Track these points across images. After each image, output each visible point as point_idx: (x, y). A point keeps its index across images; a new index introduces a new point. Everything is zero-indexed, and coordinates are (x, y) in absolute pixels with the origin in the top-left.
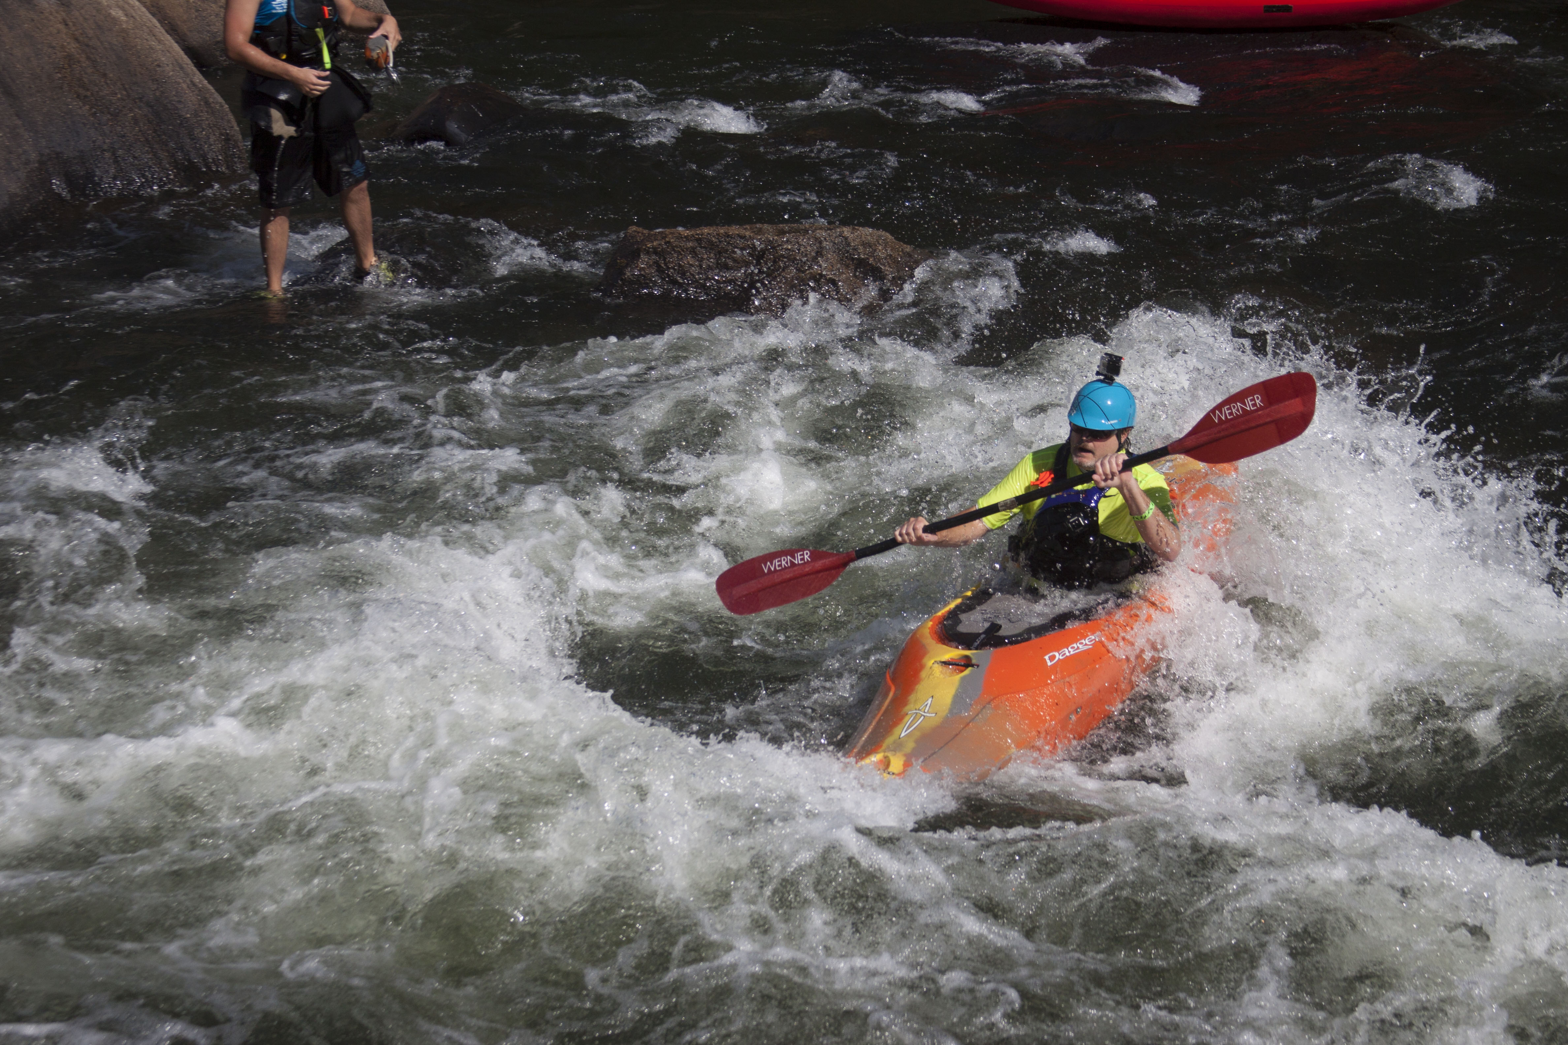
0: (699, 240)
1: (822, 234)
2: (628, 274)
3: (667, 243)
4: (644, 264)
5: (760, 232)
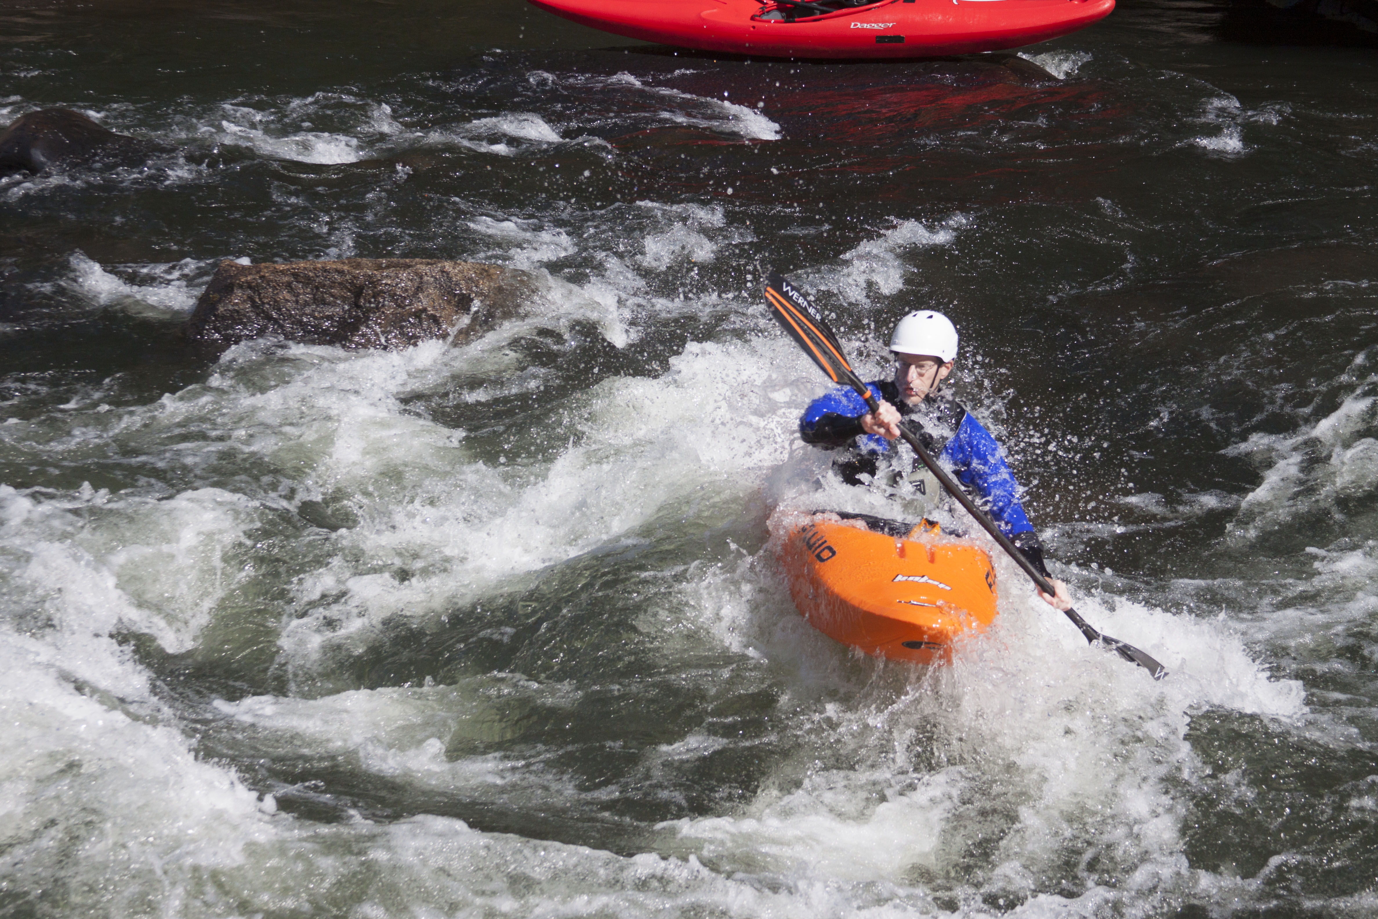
1: (423, 268)
2: (221, 309)
3: (262, 277)
4: (238, 299)
5: (358, 266)
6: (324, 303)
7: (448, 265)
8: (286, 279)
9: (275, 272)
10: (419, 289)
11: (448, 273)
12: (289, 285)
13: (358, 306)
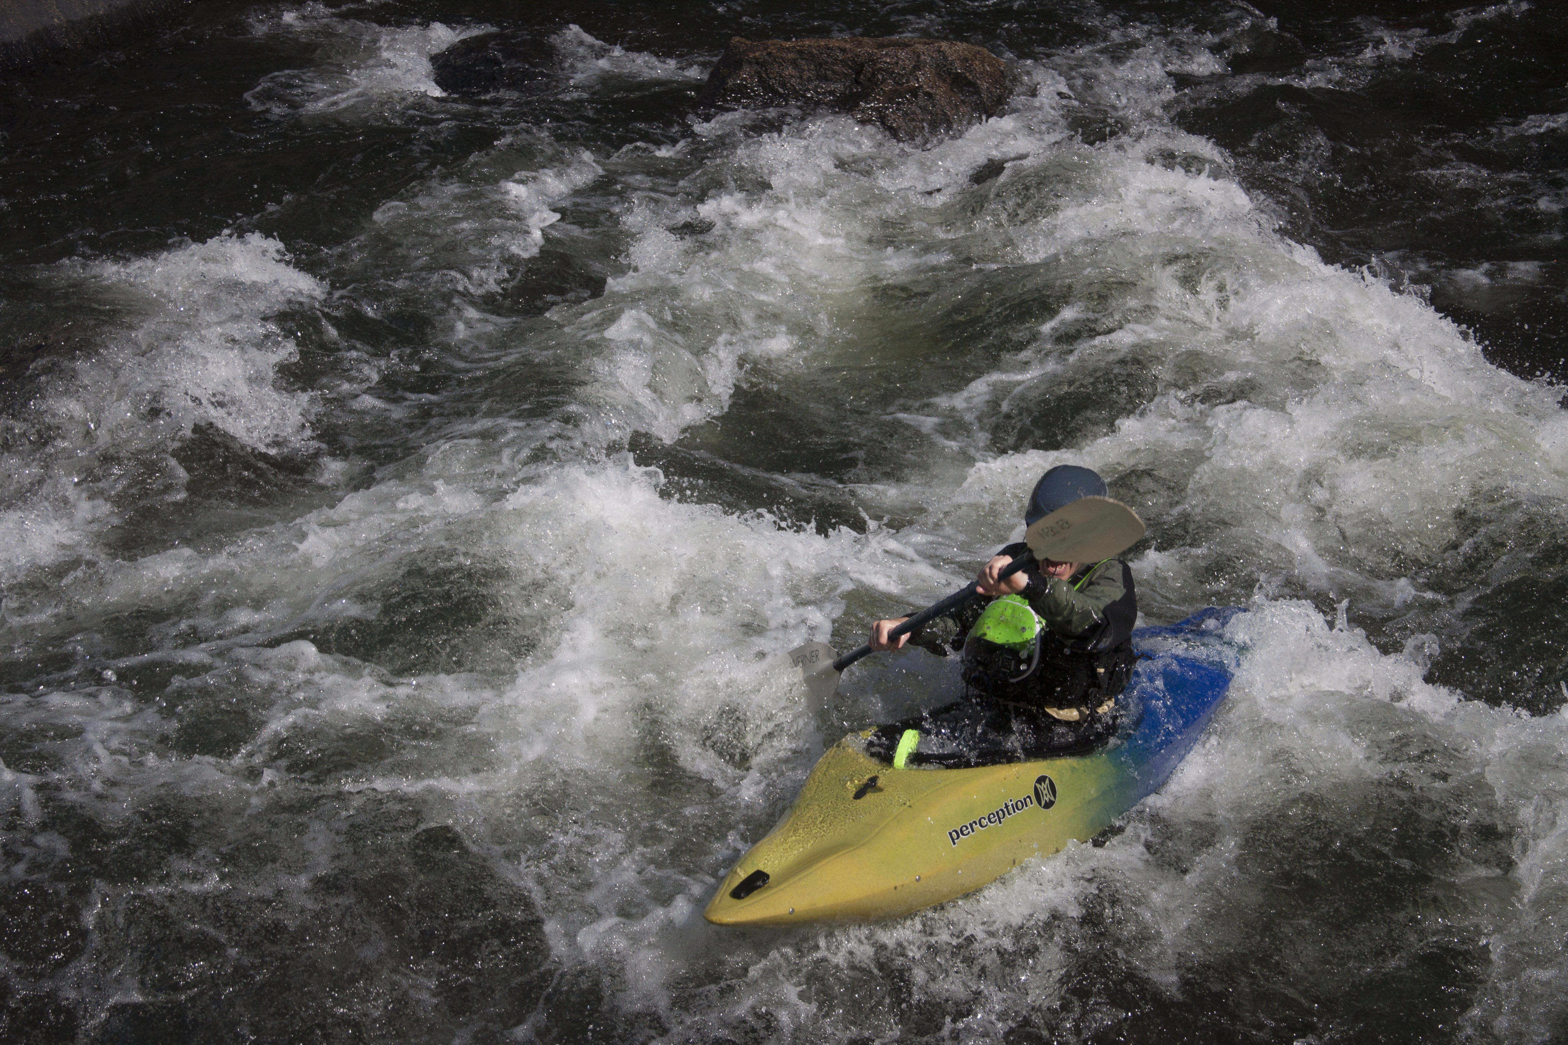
0: (800, 52)
1: (920, 48)
2: (730, 82)
3: (769, 54)
4: (745, 74)
5: (860, 44)
6: (826, 79)
7: (944, 45)
8: (791, 56)
9: (782, 49)
10: (917, 67)
11: (944, 53)
12: (794, 62)
13: (857, 82)
